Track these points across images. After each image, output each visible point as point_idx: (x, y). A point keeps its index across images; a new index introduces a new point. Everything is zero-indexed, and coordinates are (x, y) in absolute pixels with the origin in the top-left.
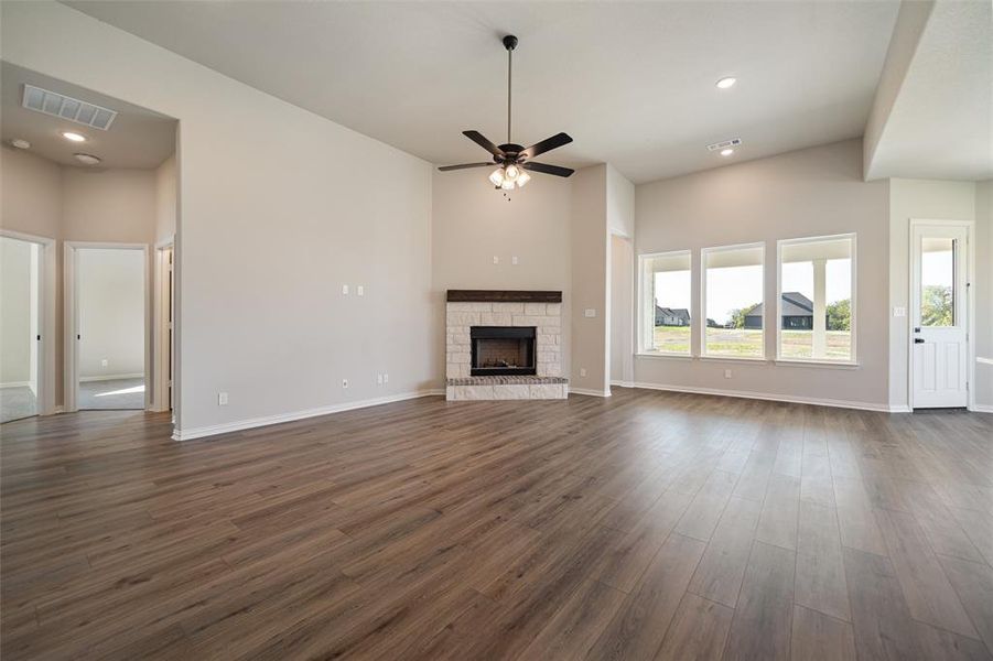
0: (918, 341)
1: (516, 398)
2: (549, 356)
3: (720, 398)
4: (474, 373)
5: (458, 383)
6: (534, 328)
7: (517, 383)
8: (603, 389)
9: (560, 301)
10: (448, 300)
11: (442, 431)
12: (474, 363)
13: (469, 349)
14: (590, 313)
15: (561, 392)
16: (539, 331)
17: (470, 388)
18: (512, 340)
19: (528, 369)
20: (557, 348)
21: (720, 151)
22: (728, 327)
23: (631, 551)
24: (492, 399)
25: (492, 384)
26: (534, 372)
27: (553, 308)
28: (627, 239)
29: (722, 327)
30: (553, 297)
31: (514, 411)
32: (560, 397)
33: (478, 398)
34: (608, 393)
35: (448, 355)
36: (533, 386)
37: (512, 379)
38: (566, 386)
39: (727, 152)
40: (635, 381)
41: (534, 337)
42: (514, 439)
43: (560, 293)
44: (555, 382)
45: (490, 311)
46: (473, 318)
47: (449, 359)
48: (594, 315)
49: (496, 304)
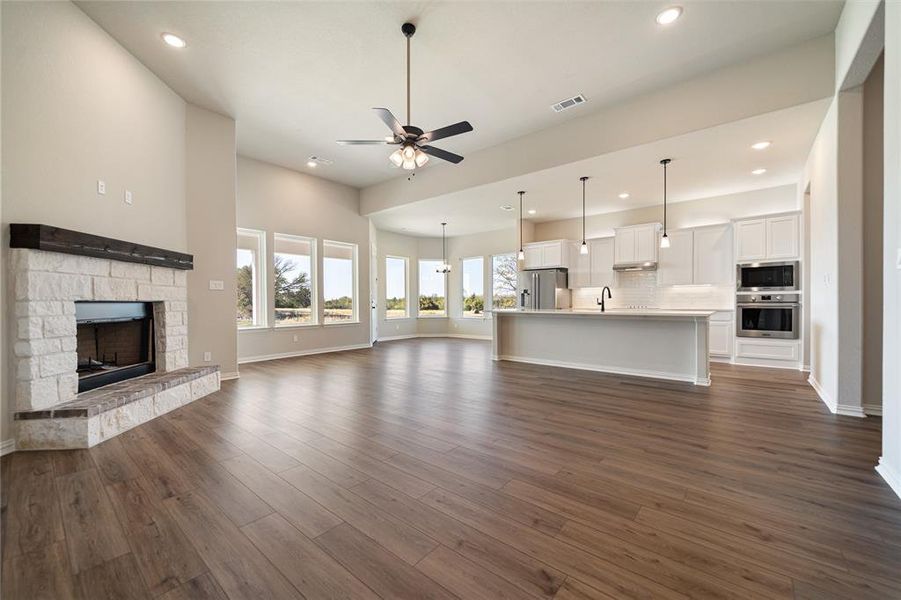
9: (192, 268)
15: (215, 383)
26: (155, 367)
27: (182, 277)
38: (219, 373)
43: (191, 258)
45: (107, 274)
46: (80, 286)
47: (36, 369)
48: (222, 288)
49: (115, 263)
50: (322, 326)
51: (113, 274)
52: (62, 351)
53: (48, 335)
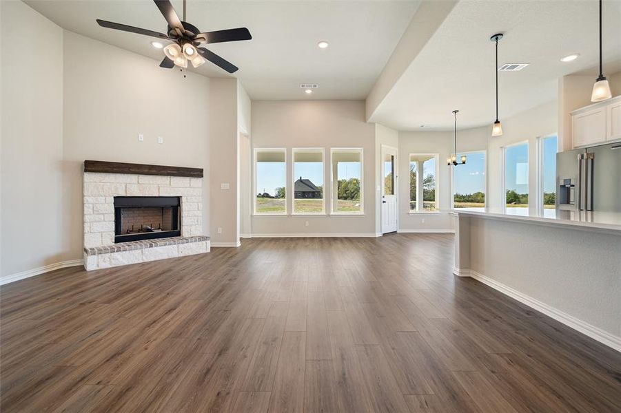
0: (384, 202)
1: (166, 257)
2: (192, 220)
3: (304, 239)
4: (117, 240)
5: (100, 251)
6: (179, 198)
7: (166, 245)
8: (236, 241)
9: (202, 177)
10: (86, 171)
11: (95, 307)
12: (118, 231)
13: (113, 217)
14: (225, 186)
15: (204, 248)
16: (183, 200)
17: (116, 255)
18: (156, 207)
19: (174, 231)
20: (200, 213)
21: (305, 90)
22: (276, 197)
23: (347, 376)
24: (141, 262)
25: (141, 248)
26: (179, 234)
27: (196, 182)
28: (246, 136)
29: (273, 197)
30: (197, 173)
31: (169, 270)
32: (205, 251)
33: (127, 263)
34: (239, 244)
35: (86, 225)
36: (181, 246)
37: (160, 241)
38: (209, 242)
39: (309, 92)
40: (252, 233)
41: (179, 205)
42: (185, 297)
43: (201, 170)
44: (200, 240)
45: (136, 182)
46: (116, 189)
47: (88, 228)
48: (228, 188)
49: (141, 176)
50: (329, 215)
51: (140, 182)
52: (104, 220)
53: (95, 213)
